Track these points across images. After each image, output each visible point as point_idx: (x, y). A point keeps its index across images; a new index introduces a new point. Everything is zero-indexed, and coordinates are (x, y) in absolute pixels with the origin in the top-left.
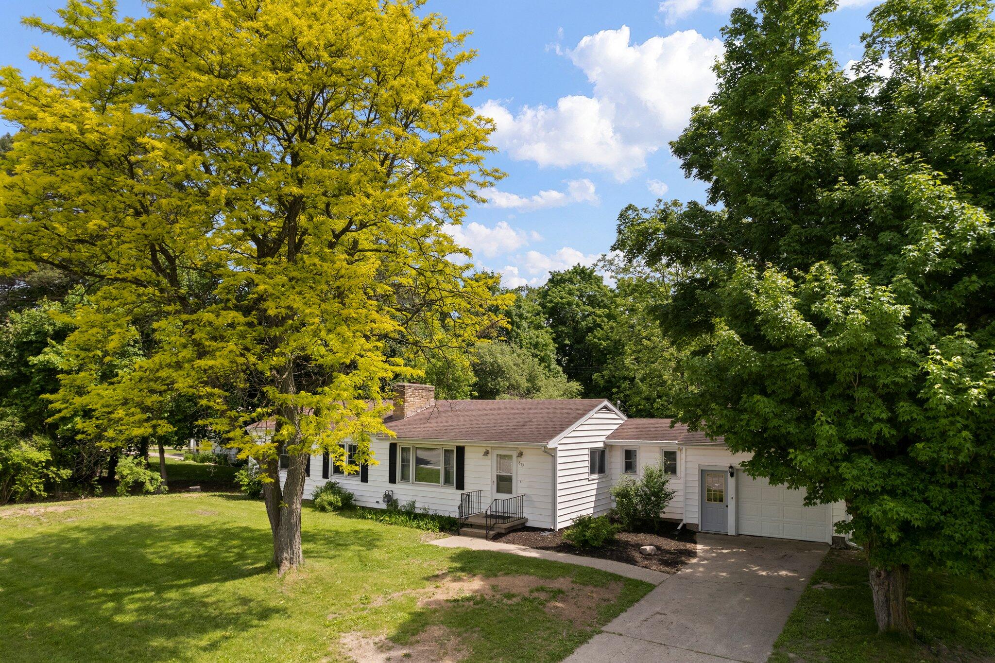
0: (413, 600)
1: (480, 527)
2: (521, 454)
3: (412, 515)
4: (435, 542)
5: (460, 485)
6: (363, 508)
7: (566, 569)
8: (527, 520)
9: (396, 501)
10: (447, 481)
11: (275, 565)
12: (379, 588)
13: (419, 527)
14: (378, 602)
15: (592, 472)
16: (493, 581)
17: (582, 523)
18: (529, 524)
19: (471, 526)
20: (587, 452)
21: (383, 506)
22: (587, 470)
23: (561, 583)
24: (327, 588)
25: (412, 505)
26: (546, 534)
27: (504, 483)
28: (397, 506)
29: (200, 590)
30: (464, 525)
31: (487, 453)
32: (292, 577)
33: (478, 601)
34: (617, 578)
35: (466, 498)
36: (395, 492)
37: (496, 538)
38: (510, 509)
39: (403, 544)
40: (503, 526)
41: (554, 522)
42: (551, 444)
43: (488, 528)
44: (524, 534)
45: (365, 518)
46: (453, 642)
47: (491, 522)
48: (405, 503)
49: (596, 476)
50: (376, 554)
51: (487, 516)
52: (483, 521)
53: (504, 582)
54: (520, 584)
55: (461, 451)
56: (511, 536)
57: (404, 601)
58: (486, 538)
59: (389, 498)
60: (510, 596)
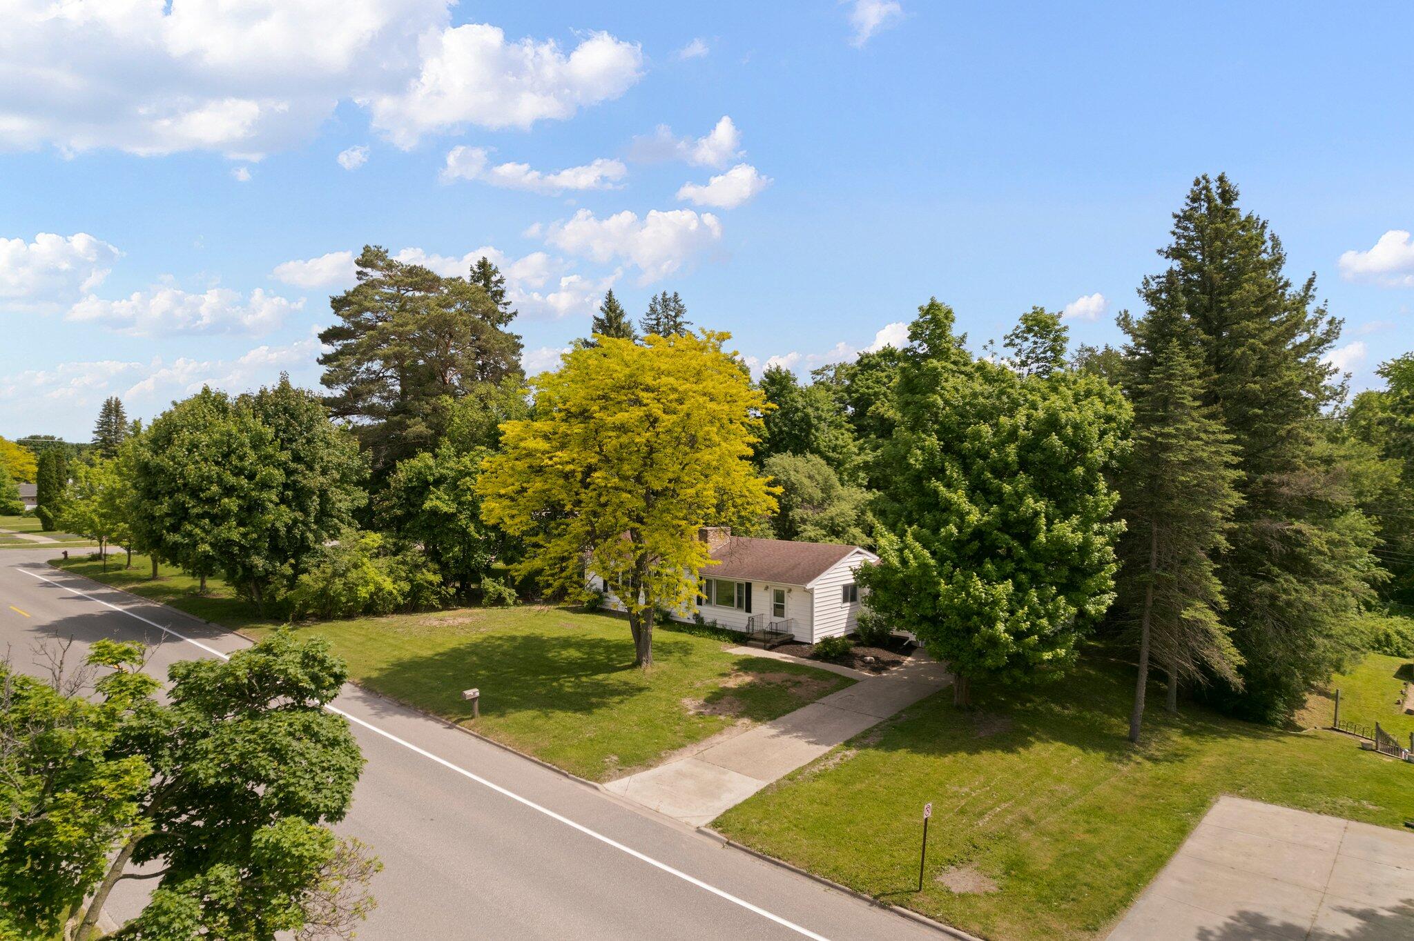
0: (716, 684)
1: (760, 640)
2: (790, 591)
3: (716, 631)
4: (730, 651)
5: (749, 610)
6: (679, 623)
7: (806, 670)
8: (794, 636)
9: (702, 619)
10: (740, 606)
11: (637, 664)
12: (698, 678)
13: (719, 639)
14: (698, 685)
15: (845, 600)
16: (762, 676)
17: (827, 641)
18: (795, 639)
19: (755, 639)
20: (841, 588)
21: (693, 622)
22: (841, 601)
23: (803, 678)
24: (670, 677)
25: (715, 623)
26: (806, 646)
27: (779, 609)
28: (703, 622)
29: (600, 677)
30: (750, 639)
31: (767, 588)
32: (649, 670)
33: (751, 685)
34: (837, 676)
35: (751, 620)
36: (703, 611)
37: (770, 649)
38: (781, 628)
39: (710, 652)
40: (776, 641)
41: (812, 640)
42: (809, 586)
43: (765, 641)
44: (790, 647)
45: (681, 631)
46: (737, 703)
47: (768, 637)
48: (709, 620)
49: (848, 604)
50: (693, 658)
51: (765, 632)
52: (761, 636)
53: (769, 676)
54: (777, 677)
55: (749, 586)
56: (781, 648)
57: (712, 684)
58: (765, 649)
59: (697, 617)
60: (769, 684)
